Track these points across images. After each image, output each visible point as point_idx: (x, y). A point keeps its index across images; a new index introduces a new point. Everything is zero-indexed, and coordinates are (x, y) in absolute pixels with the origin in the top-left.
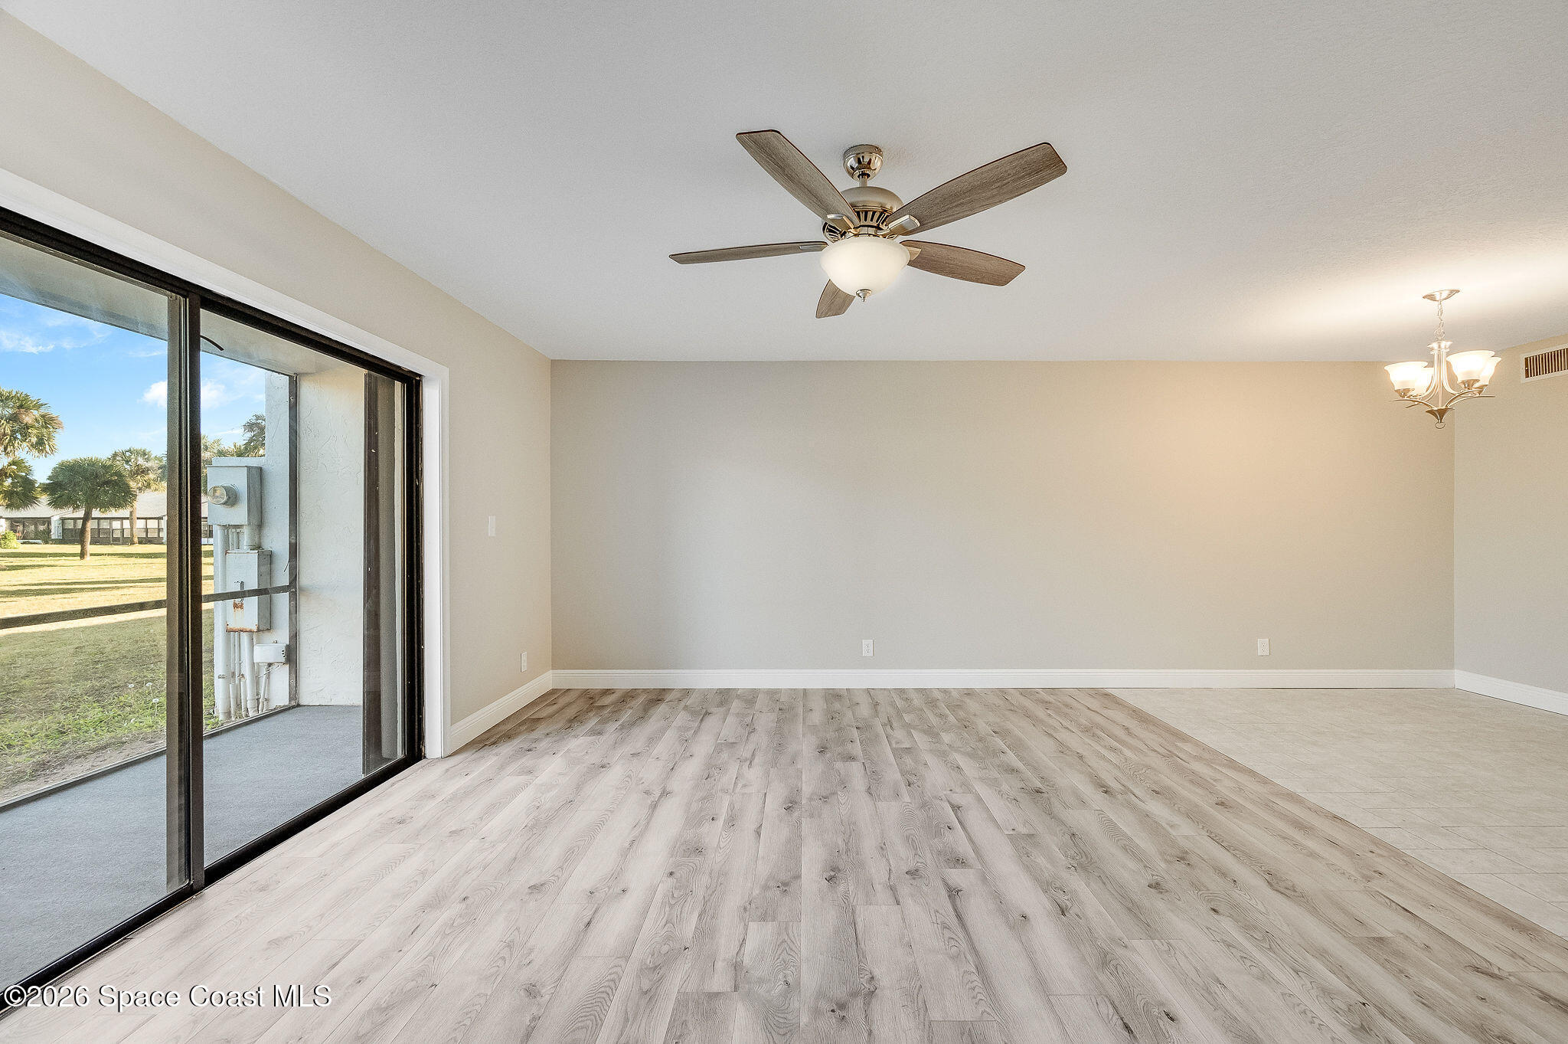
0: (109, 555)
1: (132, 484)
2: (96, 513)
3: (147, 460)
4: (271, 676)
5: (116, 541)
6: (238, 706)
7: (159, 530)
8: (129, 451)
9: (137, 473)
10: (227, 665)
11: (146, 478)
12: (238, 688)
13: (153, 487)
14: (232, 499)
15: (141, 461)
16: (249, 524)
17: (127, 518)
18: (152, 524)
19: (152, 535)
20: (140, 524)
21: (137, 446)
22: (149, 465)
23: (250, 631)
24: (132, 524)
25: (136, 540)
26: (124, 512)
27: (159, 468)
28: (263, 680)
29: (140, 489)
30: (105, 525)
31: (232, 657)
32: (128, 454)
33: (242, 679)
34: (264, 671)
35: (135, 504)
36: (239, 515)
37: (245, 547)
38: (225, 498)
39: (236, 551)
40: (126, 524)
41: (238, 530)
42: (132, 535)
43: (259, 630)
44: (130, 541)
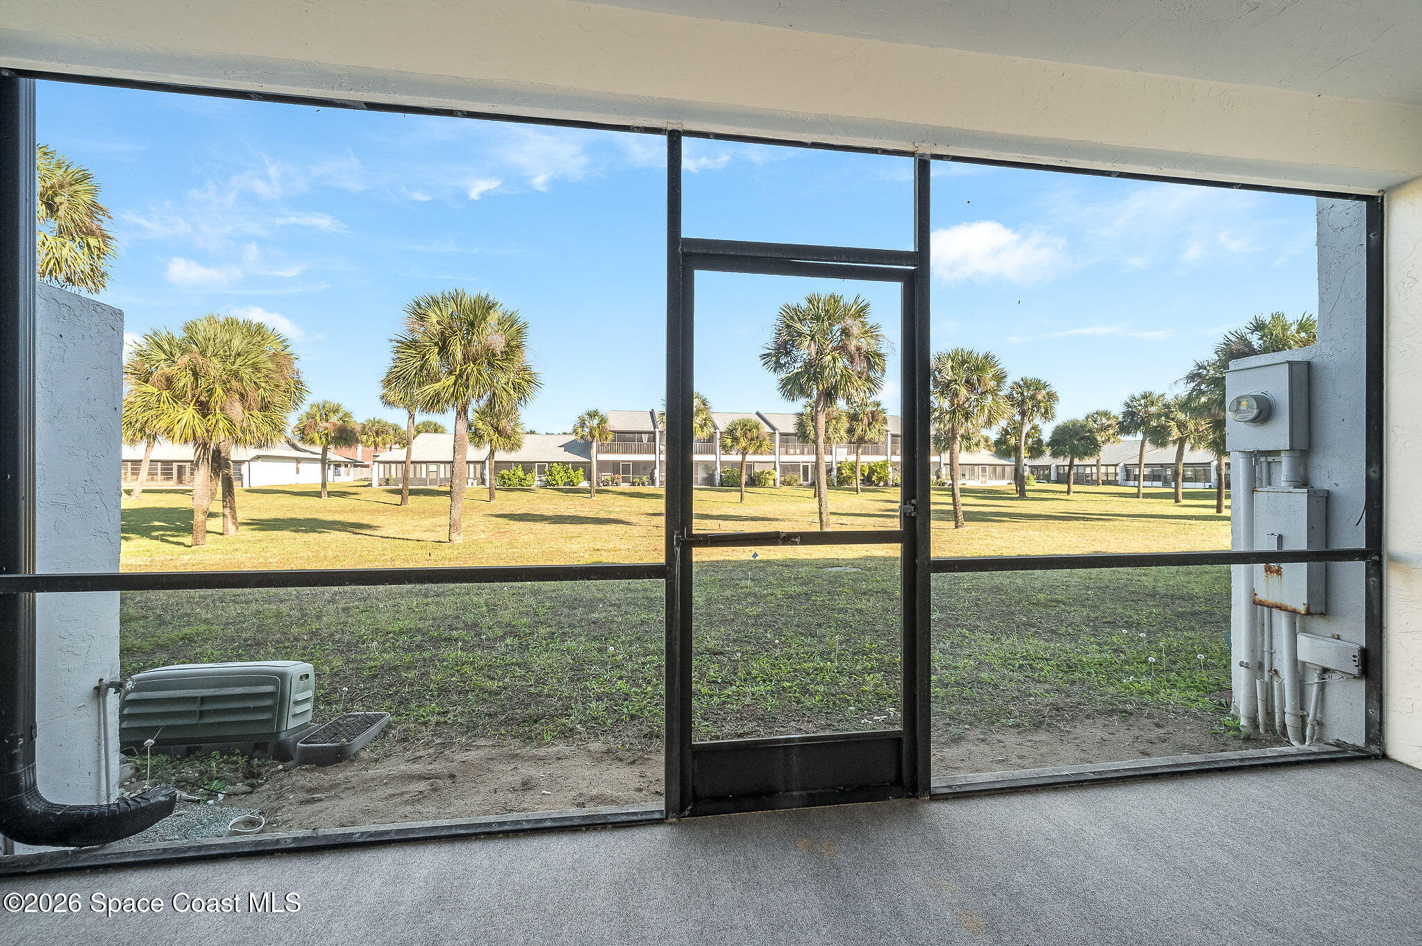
0: (1084, 493)
1: (1099, 438)
2: (1076, 462)
3: (1109, 419)
4: (1328, 690)
5: (1089, 483)
6: (1270, 714)
7: (1116, 474)
8: (1097, 413)
9: (1101, 430)
10: (1253, 650)
11: (1107, 433)
12: (1269, 689)
13: (1112, 440)
14: (1265, 412)
15: (1104, 420)
16: (1292, 449)
17: (1095, 465)
18: (1111, 470)
19: (1111, 478)
20: (1103, 469)
21: (1102, 408)
22: (1110, 422)
23: (1294, 612)
24: (1098, 469)
25: (1100, 482)
26: (1092, 461)
27: (1117, 424)
28: (1313, 692)
29: (1103, 442)
30: (1081, 470)
31: (1259, 640)
32: (1095, 416)
33: (1276, 678)
34: (1313, 679)
35: (1101, 453)
36: (1277, 435)
37: (1283, 484)
38: (1255, 412)
39: (1269, 488)
40: (1094, 470)
41: (1270, 459)
42: (1098, 477)
43: (1309, 613)
44: (1096, 483)
